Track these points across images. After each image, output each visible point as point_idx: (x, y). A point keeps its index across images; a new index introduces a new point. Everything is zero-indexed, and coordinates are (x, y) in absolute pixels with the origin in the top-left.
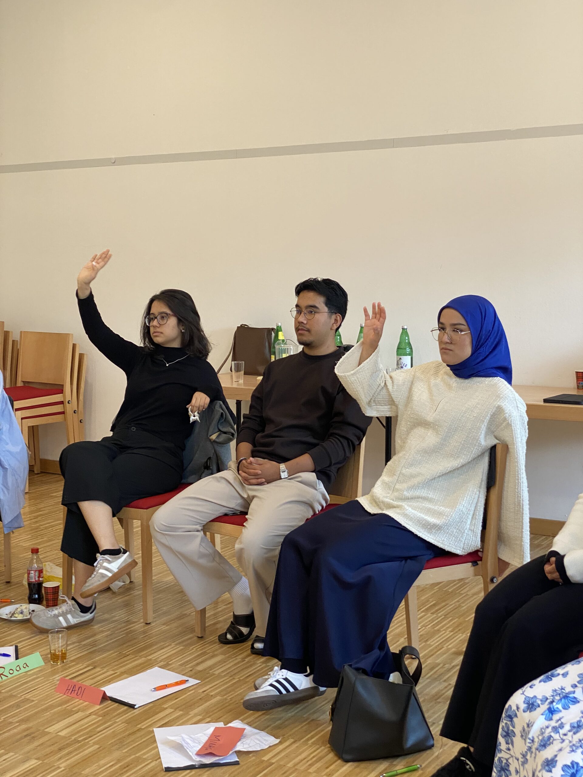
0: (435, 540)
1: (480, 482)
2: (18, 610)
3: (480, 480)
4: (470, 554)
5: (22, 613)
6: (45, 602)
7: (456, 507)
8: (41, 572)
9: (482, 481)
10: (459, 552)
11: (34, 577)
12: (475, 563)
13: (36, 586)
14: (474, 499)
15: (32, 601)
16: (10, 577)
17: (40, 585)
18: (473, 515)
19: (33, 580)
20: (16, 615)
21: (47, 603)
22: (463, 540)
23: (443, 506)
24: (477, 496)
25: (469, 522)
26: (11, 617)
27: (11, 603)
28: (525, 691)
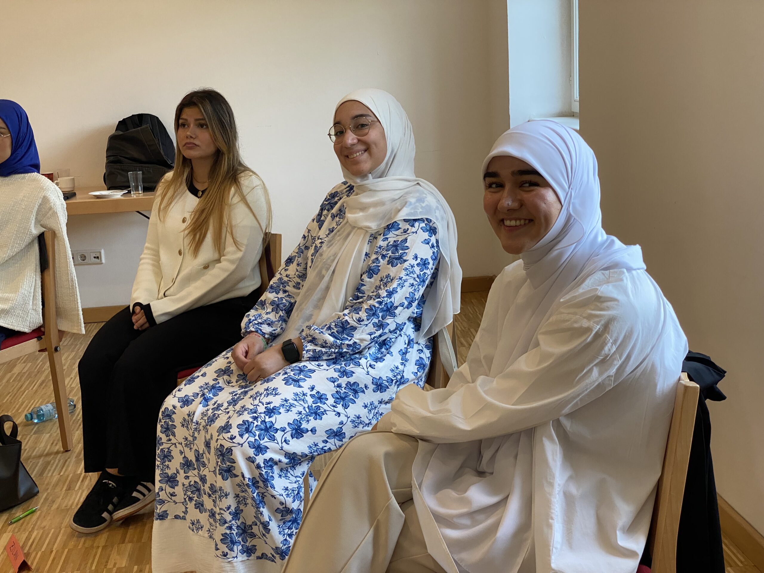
1: (35, 267)
3: (35, 265)
7: (19, 291)
9: (36, 266)
10: (26, 330)
12: (39, 338)
14: (32, 282)
18: (34, 296)
22: (29, 319)
24: (34, 279)
25: (31, 303)
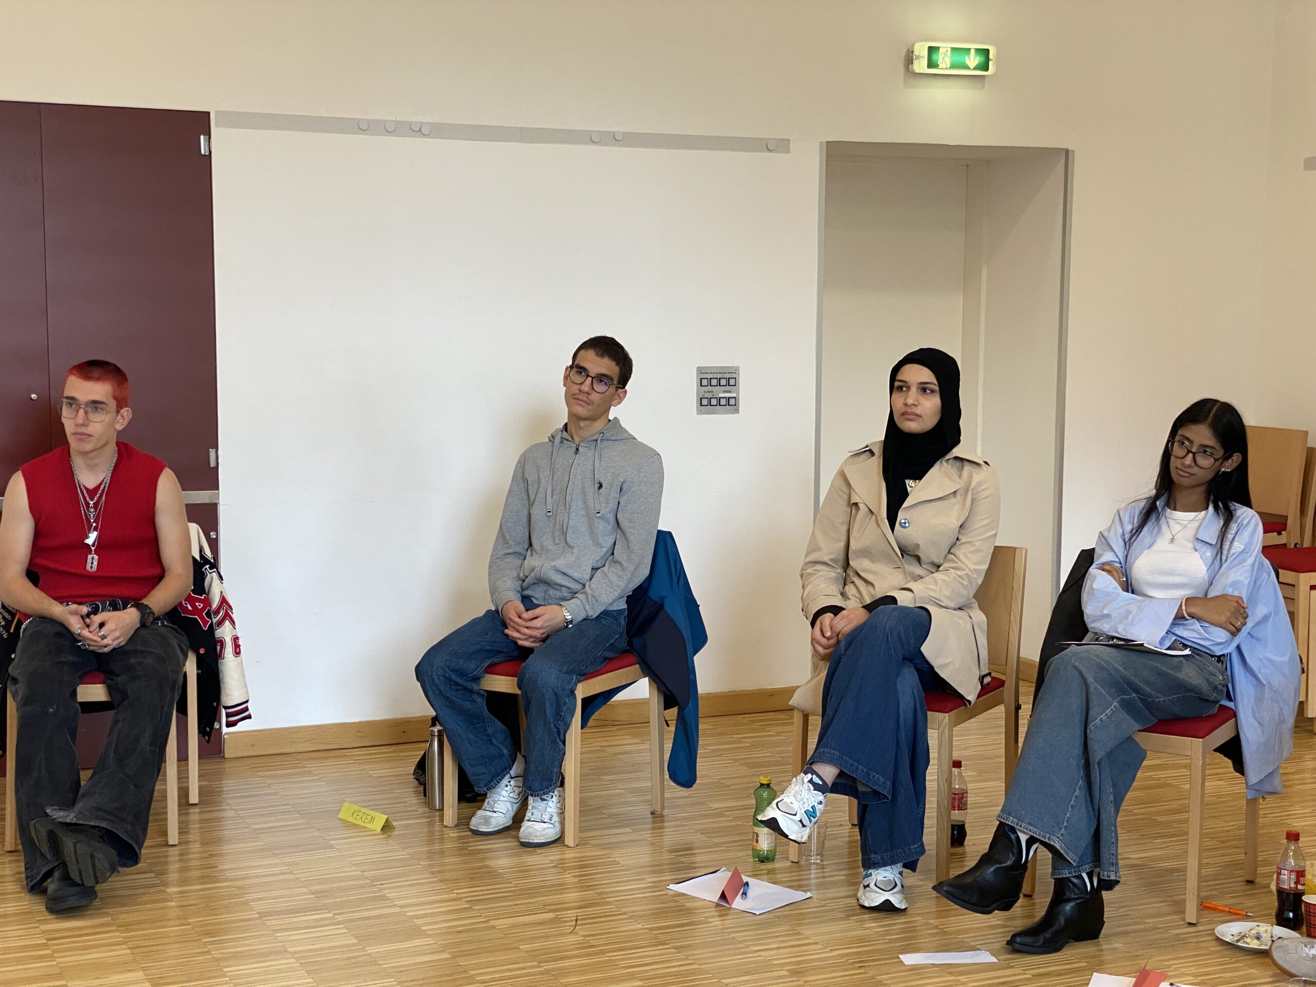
2: (1253, 932)
5: (1258, 938)
6: (1304, 929)
8: (1300, 874)
11: (1288, 881)
13: (1292, 897)
15: (1282, 921)
16: (1255, 873)
17: (1298, 895)
19: (1286, 886)
20: (1248, 940)
21: (1308, 931)
26: (1238, 941)
27: (1246, 918)
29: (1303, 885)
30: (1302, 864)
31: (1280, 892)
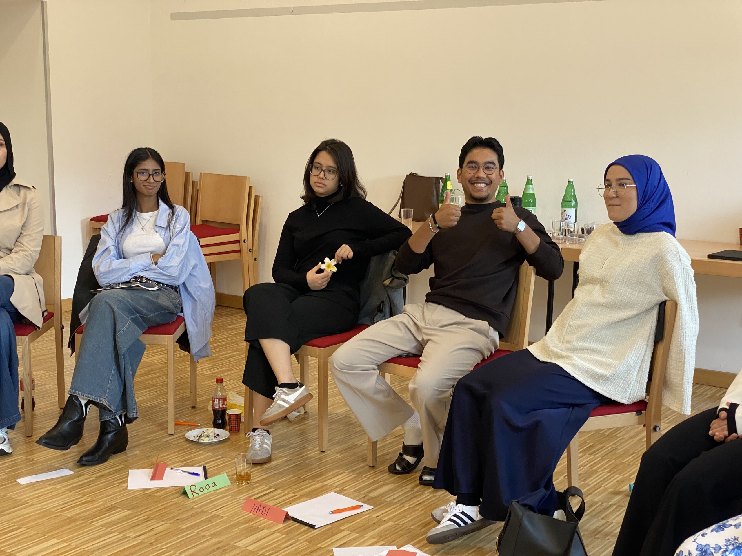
0: (602, 390)
1: (648, 336)
2: (206, 434)
3: (648, 334)
4: (635, 404)
5: (208, 436)
6: (228, 427)
7: (624, 359)
8: (224, 399)
9: (650, 335)
10: (625, 401)
11: (218, 405)
12: (639, 412)
13: (220, 412)
14: (641, 352)
15: (216, 425)
16: (196, 402)
17: (224, 411)
18: (640, 367)
19: (218, 407)
20: (203, 438)
21: (230, 428)
22: (629, 391)
23: (611, 358)
24: (644, 350)
25: (635, 374)
26: (199, 439)
27: (197, 427)
28: (696, 539)
29: (226, 405)
30: (224, 394)
31: (215, 410)
